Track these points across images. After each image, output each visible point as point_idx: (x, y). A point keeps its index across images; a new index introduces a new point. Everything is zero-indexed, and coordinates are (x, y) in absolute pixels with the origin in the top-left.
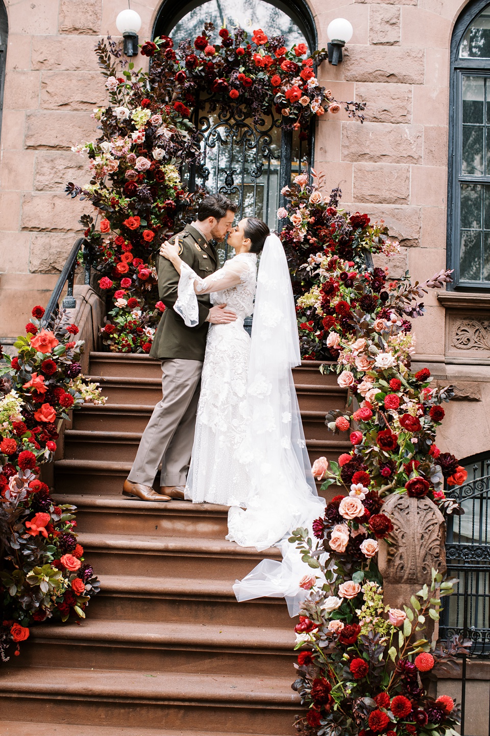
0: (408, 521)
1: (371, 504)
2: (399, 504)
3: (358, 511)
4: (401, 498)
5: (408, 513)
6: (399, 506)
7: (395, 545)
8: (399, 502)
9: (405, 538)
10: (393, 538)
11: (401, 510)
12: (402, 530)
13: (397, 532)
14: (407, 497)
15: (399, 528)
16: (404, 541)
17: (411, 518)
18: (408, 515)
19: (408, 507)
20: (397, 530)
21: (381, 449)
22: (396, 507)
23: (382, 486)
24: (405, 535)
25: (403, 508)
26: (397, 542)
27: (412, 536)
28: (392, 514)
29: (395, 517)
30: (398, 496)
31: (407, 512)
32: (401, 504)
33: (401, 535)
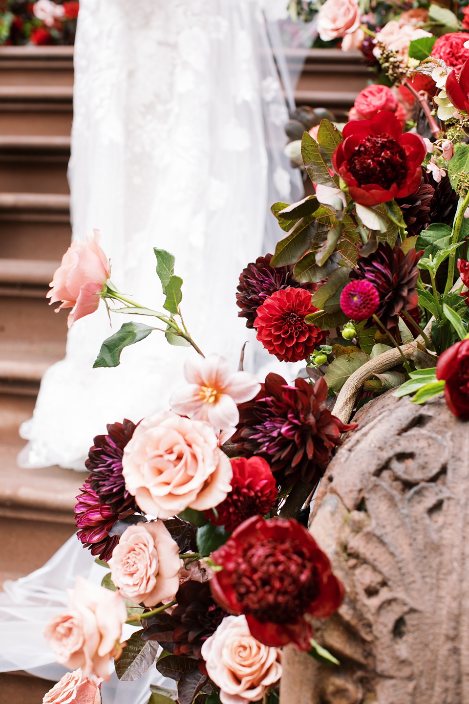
0: (436, 548)
1: (283, 442)
2: (402, 457)
3: (196, 484)
4: (419, 421)
5: (437, 507)
6: (398, 467)
7: (360, 666)
8: (404, 445)
9: (408, 638)
10: (350, 632)
11: (407, 485)
12: (400, 594)
13: (374, 602)
14: (445, 415)
15: (384, 584)
16: (403, 649)
17: (447, 534)
18: (440, 518)
19: (443, 470)
20: (371, 592)
21: (352, 198)
22: (386, 466)
23: (376, 348)
24: (410, 620)
25: (417, 476)
26: (369, 654)
27: (445, 628)
28: (361, 506)
29: (371, 526)
30: (407, 411)
31: (430, 501)
32: (411, 456)
33: (389, 619)
